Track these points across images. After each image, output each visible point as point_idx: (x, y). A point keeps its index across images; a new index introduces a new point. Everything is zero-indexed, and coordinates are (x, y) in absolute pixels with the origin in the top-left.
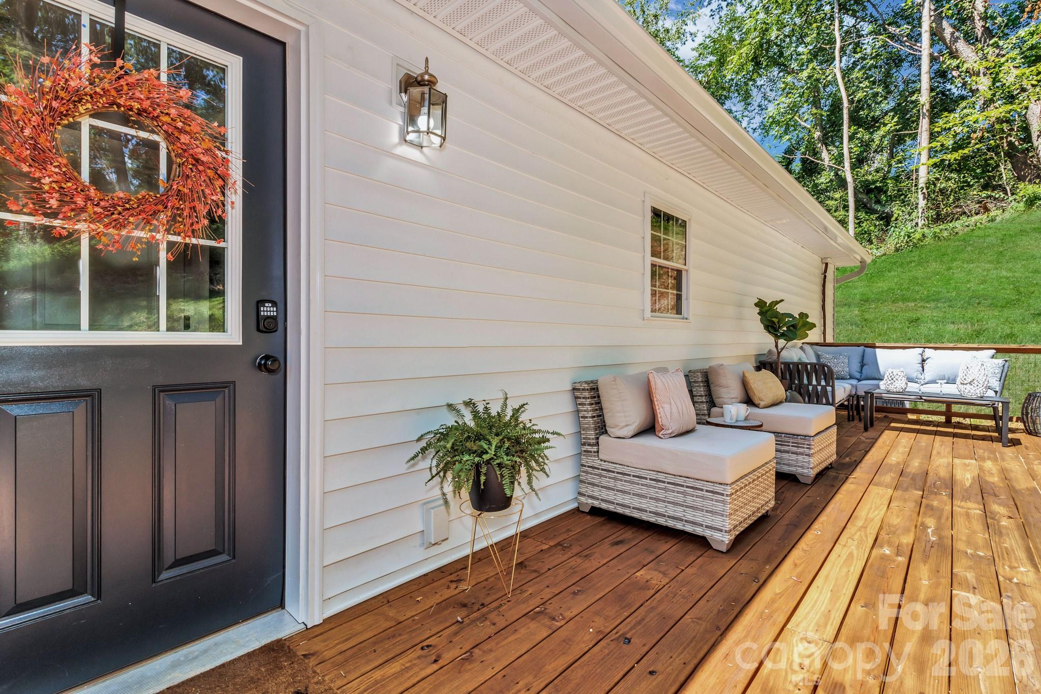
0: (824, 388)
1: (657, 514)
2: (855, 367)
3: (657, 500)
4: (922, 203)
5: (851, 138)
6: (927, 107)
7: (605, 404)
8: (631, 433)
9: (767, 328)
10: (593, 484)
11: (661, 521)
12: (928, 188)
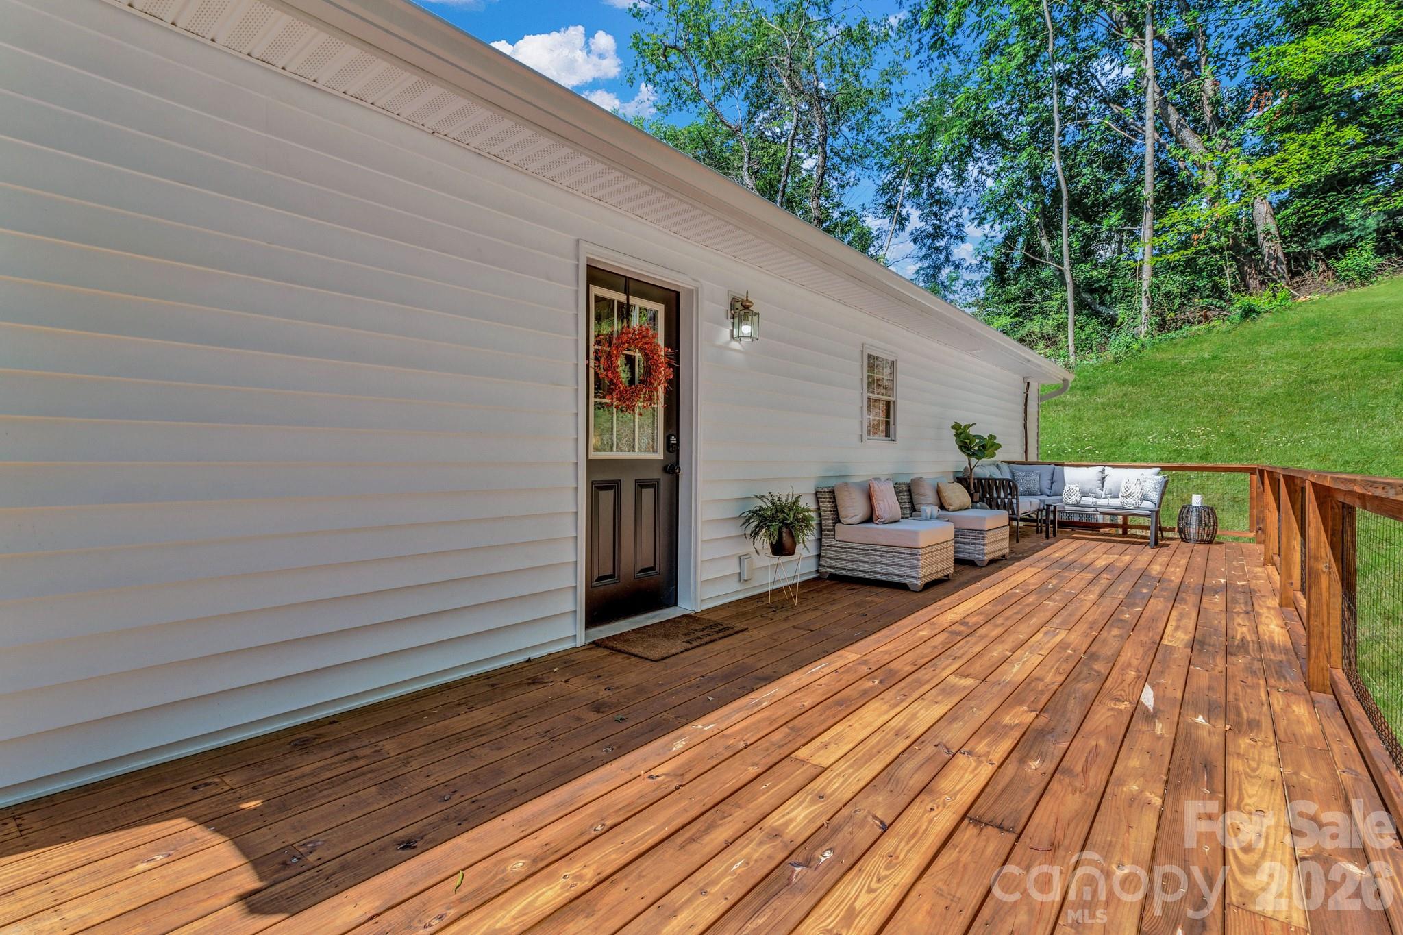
0: (1010, 501)
1: (875, 573)
2: (1046, 483)
3: (875, 563)
4: (1145, 308)
5: (1071, 232)
6: (1150, 202)
7: (839, 502)
8: (858, 521)
9: (960, 447)
10: (830, 558)
11: (878, 577)
12: (1151, 292)
